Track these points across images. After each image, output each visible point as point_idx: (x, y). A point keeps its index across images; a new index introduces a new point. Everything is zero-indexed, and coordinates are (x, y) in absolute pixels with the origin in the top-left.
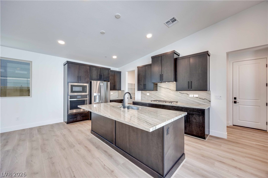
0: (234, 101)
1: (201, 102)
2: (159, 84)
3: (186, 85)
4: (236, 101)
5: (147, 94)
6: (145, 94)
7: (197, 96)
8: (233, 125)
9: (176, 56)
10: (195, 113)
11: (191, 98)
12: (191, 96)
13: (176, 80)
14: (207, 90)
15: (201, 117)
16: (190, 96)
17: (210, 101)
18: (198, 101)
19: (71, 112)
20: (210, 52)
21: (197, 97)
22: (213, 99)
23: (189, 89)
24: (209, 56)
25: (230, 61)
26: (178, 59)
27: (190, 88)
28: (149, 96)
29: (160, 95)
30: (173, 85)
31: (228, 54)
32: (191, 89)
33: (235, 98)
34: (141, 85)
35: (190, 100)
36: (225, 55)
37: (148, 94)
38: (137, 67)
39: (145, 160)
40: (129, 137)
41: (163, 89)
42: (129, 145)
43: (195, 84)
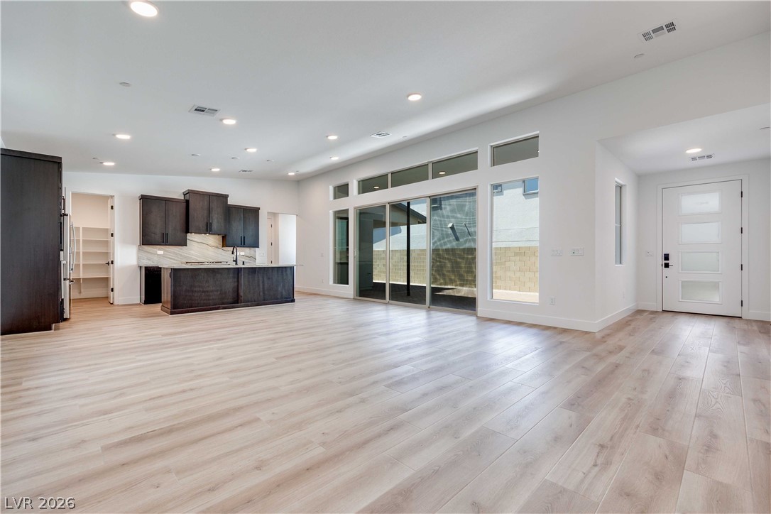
3: (239, 241)
5: (158, 251)
6: (151, 253)
21: (243, 255)
27: (243, 244)
28: (162, 256)
29: (191, 253)
32: (244, 246)
34: (154, 234)
37: (160, 252)
38: (142, 195)
39: (279, 297)
40: (263, 285)
41: (196, 244)
42: (264, 293)
43: (248, 240)
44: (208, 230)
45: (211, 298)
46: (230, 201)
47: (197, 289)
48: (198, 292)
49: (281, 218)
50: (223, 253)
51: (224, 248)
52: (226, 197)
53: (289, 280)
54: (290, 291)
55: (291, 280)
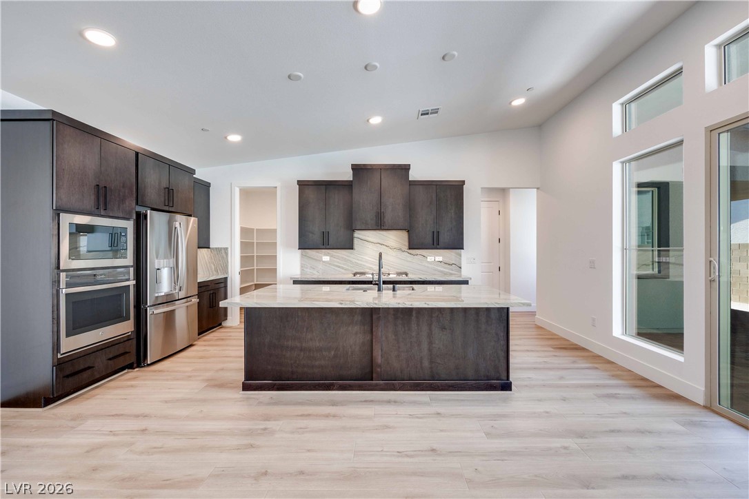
1: (446, 269)
2: (359, 234)
3: (429, 239)
5: (324, 257)
6: (316, 260)
7: (440, 259)
11: (430, 263)
12: (430, 259)
13: (409, 229)
14: (463, 249)
16: (428, 260)
17: (460, 267)
18: (442, 269)
21: (441, 262)
22: (463, 262)
23: (435, 246)
27: (435, 243)
28: (330, 264)
29: (361, 261)
30: (394, 240)
32: (438, 247)
34: (313, 233)
35: (427, 267)
37: (326, 258)
38: (298, 181)
39: (470, 373)
40: (431, 343)
41: (370, 246)
42: (431, 362)
43: (445, 237)
44: (380, 224)
45: (317, 363)
46: (414, 175)
47: (290, 343)
48: (292, 349)
49: (513, 196)
50: (409, 258)
51: (411, 251)
52: (405, 169)
53: (497, 334)
54: (499, 361)
55: (502, 334)
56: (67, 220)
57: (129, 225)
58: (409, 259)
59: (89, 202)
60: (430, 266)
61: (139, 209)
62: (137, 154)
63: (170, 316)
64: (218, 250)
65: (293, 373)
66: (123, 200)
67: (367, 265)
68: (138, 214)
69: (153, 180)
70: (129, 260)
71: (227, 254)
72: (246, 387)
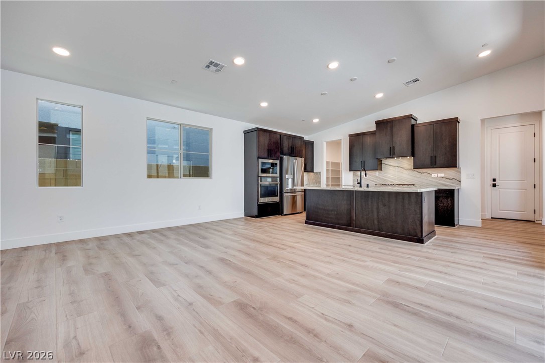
0: (493, 184)
1: (447, 182)
2: (384, 161)
3: (428, 161)
4: (495, 184)
7: (442, 175)
8: (492, 218)
9: (413, 122)
10: (442, 195)
11: (434, 178)
12: (434, 175)
13: (413, 155)
14: (456, 167)
15: (449, 200)
16: (432, 176)
17: (460, 182)
18: (444, 183)
19: (263, 200)
20: (460, 118)
21: (443, 177)
22: (463, 178)
23: (433, 166)
24: (459, 123)
25: (487, 128)
26: (415, 126)
27: (434, 164)
28: (368, 179)
29: (386, 177)
30: (408, 162)
31: (483, 121)
32: (436, 166)
33: (494, 180)
34: (356, 162)
35: (432, 181)
36: (480, 122)
38: (349, 135)
39: (399, 231)
40: (378, 212)
41: (392, 168)
42: (379, 222)
43: (440, 159)
44: (392, 154)
45: (330, 216)
51: (418, 170)
52: (409, 118)
53: (415, 211)
54: (417, 226)
55: (418, 211)
56: (260, 160)
57: (278, 162)
58: (418, 176)
59: (266, 155)
60: (434, 180)
61: (281, 156)
62: (280, 135)
63: (294, 197)
64: (317, 173)
65: (321, 219)
66: (276, 153)
67: (390, 180)
68: (281, 157)
69: (286, 145)
70: (278, 175)
71: (320, 175)
72: (306, 223)
